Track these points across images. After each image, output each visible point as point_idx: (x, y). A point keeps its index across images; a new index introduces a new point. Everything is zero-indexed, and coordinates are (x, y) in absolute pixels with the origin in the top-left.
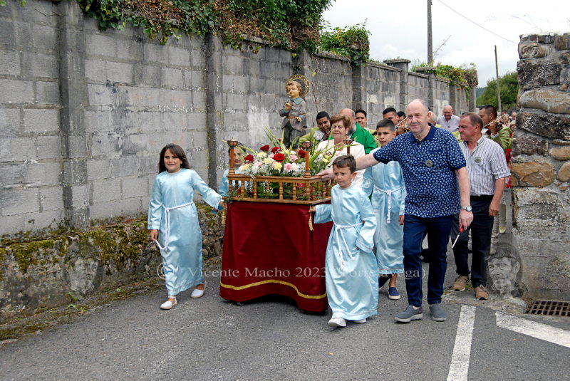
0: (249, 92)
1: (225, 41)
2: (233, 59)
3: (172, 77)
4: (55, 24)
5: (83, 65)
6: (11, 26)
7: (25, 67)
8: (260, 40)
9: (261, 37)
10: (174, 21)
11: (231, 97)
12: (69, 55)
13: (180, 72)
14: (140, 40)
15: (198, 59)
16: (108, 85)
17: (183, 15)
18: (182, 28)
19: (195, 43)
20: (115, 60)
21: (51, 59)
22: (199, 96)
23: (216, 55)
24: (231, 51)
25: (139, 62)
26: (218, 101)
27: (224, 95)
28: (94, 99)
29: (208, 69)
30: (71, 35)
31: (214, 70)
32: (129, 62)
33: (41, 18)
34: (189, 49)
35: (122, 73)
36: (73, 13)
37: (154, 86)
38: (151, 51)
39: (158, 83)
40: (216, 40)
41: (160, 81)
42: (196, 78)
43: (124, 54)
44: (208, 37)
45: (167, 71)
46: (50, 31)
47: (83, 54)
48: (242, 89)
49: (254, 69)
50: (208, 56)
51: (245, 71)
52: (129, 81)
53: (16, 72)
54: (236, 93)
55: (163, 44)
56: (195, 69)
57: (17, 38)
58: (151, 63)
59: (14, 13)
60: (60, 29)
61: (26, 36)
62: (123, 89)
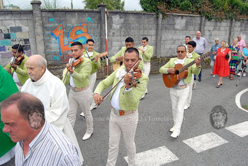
0: (241, 31)
1: (236, 20)
2: (238, 24)
3: (222, 28)
4: (200, 20)
5: (204, 28)
6: (193, 22)
7: (194, 28)
8: (246, 19)
9: (246, 18)
10: (224, 17)
11: (236, 32)
12: (202, 26)
13: (224, 27)
14: (216, 22)
15: (229, 24)
16: (208, 31)
17: (226, 16)
18: (226, 19)
19: (229, 21)
20: (211, 26)
21: (199, 27)
22: (228, 32)
23: (233, 24)
24: (238, 22)
25: (215, 26)
26: (232, 33)
27: (234, 32)
28: (205, 33)
29: (231, 26)
30: (203, 22)
31: (232, 27)
32: (213, 26)
33: (198, 20)
34: (227, 23)
35: (211, 28)
36: (204, 19)
37: (218, 30)
38: (218, 24)
39: (219, 30)
40: (234, 20)
41: (219, 29)
42: (228, 28)
43: (213, 25)
44: (232, 20)
45: (221, 27)
46: (199, 22)
47: (204, 25)
48: (239, 30)
49: (243, 25)
50: (231, 24)
51: (241, 26)
52: (213, 30)
53: (193, 29)
54: (237, 31)
55: (221, 22)
56: (228, 26)
57: (194, 23)
58: (218, 26)
59: (194, 19)
60: (201, 22)
61: (195, 23)
62: (211, 31)
